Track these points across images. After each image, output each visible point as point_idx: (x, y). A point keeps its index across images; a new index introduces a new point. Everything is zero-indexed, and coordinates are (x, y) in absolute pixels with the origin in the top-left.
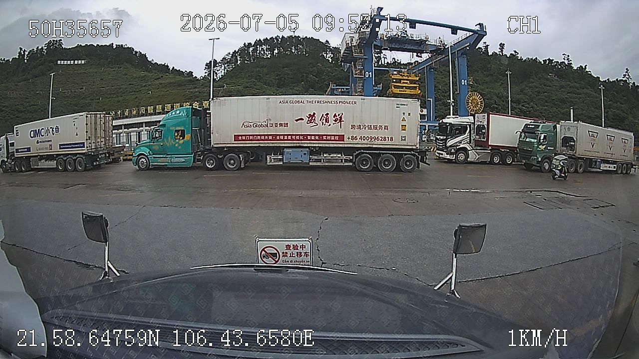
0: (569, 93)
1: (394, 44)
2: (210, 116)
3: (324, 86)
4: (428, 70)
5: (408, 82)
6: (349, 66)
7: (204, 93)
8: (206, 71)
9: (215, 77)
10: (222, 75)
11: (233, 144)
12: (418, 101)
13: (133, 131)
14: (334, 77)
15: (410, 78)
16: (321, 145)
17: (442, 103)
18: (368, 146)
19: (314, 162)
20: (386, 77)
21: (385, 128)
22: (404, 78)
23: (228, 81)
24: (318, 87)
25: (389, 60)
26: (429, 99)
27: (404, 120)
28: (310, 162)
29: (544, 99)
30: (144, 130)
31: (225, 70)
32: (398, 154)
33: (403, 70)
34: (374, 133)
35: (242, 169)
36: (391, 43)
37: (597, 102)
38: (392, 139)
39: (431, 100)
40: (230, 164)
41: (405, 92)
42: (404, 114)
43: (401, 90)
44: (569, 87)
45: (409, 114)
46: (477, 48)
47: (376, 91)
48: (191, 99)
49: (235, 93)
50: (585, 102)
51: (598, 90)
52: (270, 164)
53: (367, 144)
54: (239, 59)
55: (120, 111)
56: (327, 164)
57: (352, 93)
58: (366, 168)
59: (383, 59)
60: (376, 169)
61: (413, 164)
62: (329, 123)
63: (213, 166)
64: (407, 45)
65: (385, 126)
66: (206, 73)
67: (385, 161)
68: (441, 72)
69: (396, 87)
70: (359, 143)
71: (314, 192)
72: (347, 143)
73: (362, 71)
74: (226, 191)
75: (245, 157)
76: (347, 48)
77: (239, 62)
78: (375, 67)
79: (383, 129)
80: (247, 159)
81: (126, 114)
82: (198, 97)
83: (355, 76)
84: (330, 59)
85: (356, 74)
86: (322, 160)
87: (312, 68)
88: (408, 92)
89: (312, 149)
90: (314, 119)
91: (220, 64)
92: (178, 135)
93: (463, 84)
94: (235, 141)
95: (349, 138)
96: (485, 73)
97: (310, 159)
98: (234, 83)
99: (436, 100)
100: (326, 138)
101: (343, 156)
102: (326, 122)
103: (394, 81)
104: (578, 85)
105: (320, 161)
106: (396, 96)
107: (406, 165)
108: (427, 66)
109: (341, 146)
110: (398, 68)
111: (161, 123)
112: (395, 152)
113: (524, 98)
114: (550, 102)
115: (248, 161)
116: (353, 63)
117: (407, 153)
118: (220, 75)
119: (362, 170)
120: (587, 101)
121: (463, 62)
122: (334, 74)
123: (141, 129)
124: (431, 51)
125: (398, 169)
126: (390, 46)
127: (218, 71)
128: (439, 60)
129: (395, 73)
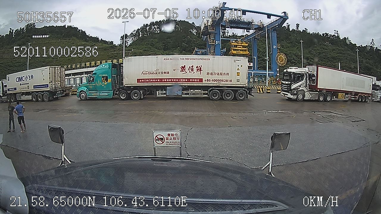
0: (338, 53)
1: (233, 24)
2: (123, 68)
3: (192, 49)
4: (253, 39)
5: (242, 47)
6: (206, 37)
7: (120, 54)
8: (121, 41)
9: (126, 45)
10: (130, 44)
11: (136, 84)
12: (247, 58)
13: (78, 77)
14: (197, 44)
15: (242, 45)
16: (189, 85)
17: (262, 59)
18: (217, 85)
19: (185, 94)
20: (228, 44)
21: (227, 74)
22: (239, 44)
23: (134, 47)
24: (187, 50)
25: (230, 34)
26: (254, 57)
27: (238, 69)
28: (182, 95)
29: (323, 57)
30: (84, 77)
31: (132, 40)
32: (235, 90)
33: (238, 40)
34: (220, 77)
35: (142, 99)
36: (231, 24)
37: (355, 59)
38: (231, 81)
39: (255, 57)
40: (134, 96)
41: (239, 53)
42: (238, 66)
43: (237, 51)
44: (338, 50)
45: (242, 66)
46: (283, 26)
47: (223, 52)
48: (112, 58)
49: (138, 54)
50: (347, 59)
51: (355, 52)
52: (159, 96)
53: (216, 84)
54: (141, 34)
55: (69, 66)
56: (192, 96)
57: (208, 54)
58: (216, 98)
59: (226, 33)
60: (222, 99)
61: (244, 96)
62: (194, 71)
63: (124, 98)
64: (240, 25)
65: (227, 73)
66: (121, 42)
67: (227, 94)
68: (261, 41)
69: (234, 50)
70: (211, 83)
71: (185, 113)
72: (205, 83)
73: (214, 40)
74: (132, 112)
75: (144, 92)
76: (205, 27)
77: (141, 36)
78: (221, 38)
79: (226, 75)
80: (145, 93)
81: (74, 67)
82: (116, 57)
83: (209, 43)
84: (195, 33)
85: (210, 42)
86: (190, 94)
87: (184, 39)
88: (241, 52)
89: (184, 87)
90: (185, 70)
91: (129, 37)
92: (104, 79)
93: (274, 48)
94: (137, 82)
95: (205, 81)
96: (287, 41)
97: (182, 93)
98: (138, 48)
99: (258, 57)
100: (192, 80)
101: (202, 91)
102: (192, 71)
103: (233, 46)
104: (343, 49)
105: (188, 94)
106: (234, 55)
107: (240, 96)
108: (253, 37)
109: (201, 85)
110: (236, 39)
111: (94, 72)
112: (233, 89)
113: (311, 56)
114: (327, 59)
115: (145, 95)
116: (208, 36)
117: (240, 89)
118: (130, 43)
119: (214, 99)
120: (349, 58)
121: (274, 35)
122: (197, 42)
123: (82, 76)
124: (255, 28)
125: (235, 99)
126: (231, 26)
127: (128, 41)
128: (260, 34)
129: (234, 41)
